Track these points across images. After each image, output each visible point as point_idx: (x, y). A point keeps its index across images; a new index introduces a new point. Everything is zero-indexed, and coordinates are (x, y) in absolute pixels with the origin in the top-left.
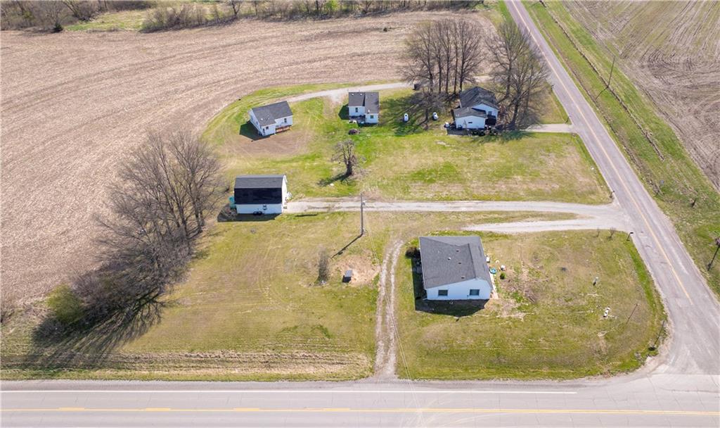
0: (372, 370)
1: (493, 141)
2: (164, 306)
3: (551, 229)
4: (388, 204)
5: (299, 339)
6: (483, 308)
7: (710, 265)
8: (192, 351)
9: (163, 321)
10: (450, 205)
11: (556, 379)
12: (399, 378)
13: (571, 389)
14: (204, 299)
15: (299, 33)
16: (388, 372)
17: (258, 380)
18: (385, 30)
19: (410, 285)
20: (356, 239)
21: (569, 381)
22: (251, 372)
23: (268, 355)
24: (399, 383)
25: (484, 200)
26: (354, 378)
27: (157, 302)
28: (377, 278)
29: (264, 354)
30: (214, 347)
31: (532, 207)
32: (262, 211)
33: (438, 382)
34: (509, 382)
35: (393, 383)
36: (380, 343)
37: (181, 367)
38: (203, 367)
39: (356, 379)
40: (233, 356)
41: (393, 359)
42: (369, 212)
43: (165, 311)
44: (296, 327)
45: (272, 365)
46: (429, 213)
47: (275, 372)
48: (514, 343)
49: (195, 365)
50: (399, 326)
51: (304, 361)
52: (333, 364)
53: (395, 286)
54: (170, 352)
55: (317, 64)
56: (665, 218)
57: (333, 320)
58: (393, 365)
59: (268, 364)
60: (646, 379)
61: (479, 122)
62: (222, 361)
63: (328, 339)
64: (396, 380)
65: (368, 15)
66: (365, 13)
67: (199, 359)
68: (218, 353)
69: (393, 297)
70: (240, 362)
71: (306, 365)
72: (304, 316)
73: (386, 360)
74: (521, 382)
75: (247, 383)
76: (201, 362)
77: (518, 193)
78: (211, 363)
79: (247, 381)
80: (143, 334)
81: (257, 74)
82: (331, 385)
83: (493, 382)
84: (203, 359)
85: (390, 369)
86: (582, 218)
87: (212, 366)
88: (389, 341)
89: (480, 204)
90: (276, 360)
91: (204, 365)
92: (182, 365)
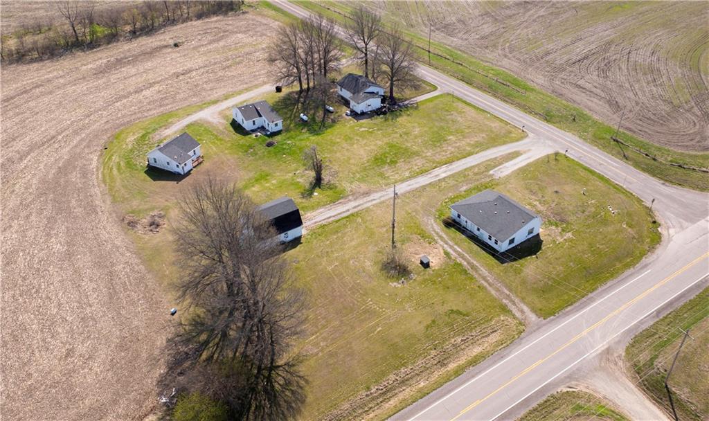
0: (520, 324)
1: (400, 115)
2: (293, 365)
3: (516, 167)
4: (383, 193)
5: (447, 329)
6: (542, 241)
7: (624, 156)
8: (368, 389)
9: (310, 379)
10: (429, 176)
11: (629, 268)
12: (544, 319)
13: (645, 269)
14: (325, 339)
15: (84, 68)
16: (533, 319)
17: (449, 380)
18: (176, 45)
19: (475, 247)
20: (393, 231)
21: (637, 265)
22: (435, 376)
23: (435, 356)
24: (549, 322)
25: (449, 162)
26: (517, 337)
27: (281, 366)
28: (446, 253)
29: (432, 356)
30: (384, 374)
31: (486, 156)
32: (284, 240)
33: (569, 308)
34: (609, 284)
35: (544, 325)
36: (504, 301)
37: (371, 408)
38: (390, 397)
39: (519, 337)
40: (408, 372)
41: (525, 308)
42: (376, 204)
43: (300, 369)
44: (434, 321)
45: (445, 362)
46: (424, 187)
47: (452, 366)
48: (586, 256)
49: (381, 399)
50: (503, 282)
51: (467, 344)
52: (489, 335)
53: (468, 254)
54: (349, 400)
55: (147, 93)
56: (569, 134)
57: (454, 302)
58: (530, 312)
59: (442, 363)
60: (672, 242)
61: (376, 103)
62: (403, 382)
63: (467, 318)
64: (544, 321)
65: (140, 35)
66: (134, 34)
67: (380, 392)
68: (392, 377)
69: (475, 262)
70: (418, 375)
71: (471, 347)
72: (428, 309)
73: (522, 312)
74: (615, 281)
75: (442, 387)
76: (384, 393)
77: (464, 150)
78: (395, 389)
79: (441, 385)
80: (304, 401)
81: (92, 117)
82: (507, 351)
83: (600, 289)
84: (384, 390)
85: (532, 317)
86: (525, 152)
87: (396, 391)
88: (508, 296)
89: (450, 167)
90: (445, 356)
91: (389, 395)
92: (370, 406)
